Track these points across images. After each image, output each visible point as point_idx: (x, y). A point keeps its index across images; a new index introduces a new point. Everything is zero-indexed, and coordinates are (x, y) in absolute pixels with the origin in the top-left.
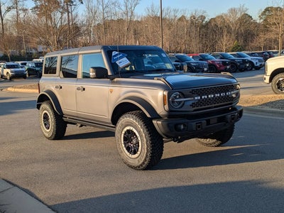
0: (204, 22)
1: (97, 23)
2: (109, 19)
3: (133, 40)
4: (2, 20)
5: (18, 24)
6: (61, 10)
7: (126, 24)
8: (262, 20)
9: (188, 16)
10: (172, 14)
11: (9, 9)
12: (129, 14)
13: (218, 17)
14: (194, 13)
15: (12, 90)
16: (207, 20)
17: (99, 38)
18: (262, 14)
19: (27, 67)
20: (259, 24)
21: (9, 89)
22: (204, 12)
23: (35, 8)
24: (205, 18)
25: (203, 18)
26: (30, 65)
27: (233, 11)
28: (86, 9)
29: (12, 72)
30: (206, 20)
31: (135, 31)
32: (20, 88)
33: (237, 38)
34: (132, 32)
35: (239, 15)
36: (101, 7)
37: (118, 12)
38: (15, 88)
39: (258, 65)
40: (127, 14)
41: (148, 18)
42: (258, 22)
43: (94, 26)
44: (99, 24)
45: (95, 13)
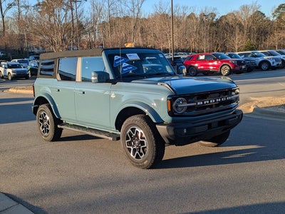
0: (214, 20)
1: (102, 20)
2: (115, 16)
3: (140, 39)
4: (3, 17)
5: (20, 22)
6: (65, 7)
7: (132, 22)
8: (275, 18)
9: (198, 14)
10: (181, 11)
11: (10, 6)
12: (136, 11)
13: (230, 14)
14: (204, 10)
15: (14, 91)
16: (218, 17)
17: (105, 36)
18: (276, 12)
19: (29, 67)
20: (273, 22)
21: (10, 90)
22: (215, 9)
23: (37, 5)
24: (215, 16)
25: (213, 15)
26: (33, 65)
27: (245, 8)
28: (91, 6)
29: (13, 72)
30: (216, 18)
31: (142, 29)
32: (23, 89)
33: (249, 37)
34: (139, 30)
35: (251, 13)
36: (106, 4)
37: (125, 9)
38: (17, 89)
39: (275, 64)
40: (133, 12)
41: (156, 16)
42: (271, 20)
43: (100, 24)
44: (104, 22)
45: (100, 10)
